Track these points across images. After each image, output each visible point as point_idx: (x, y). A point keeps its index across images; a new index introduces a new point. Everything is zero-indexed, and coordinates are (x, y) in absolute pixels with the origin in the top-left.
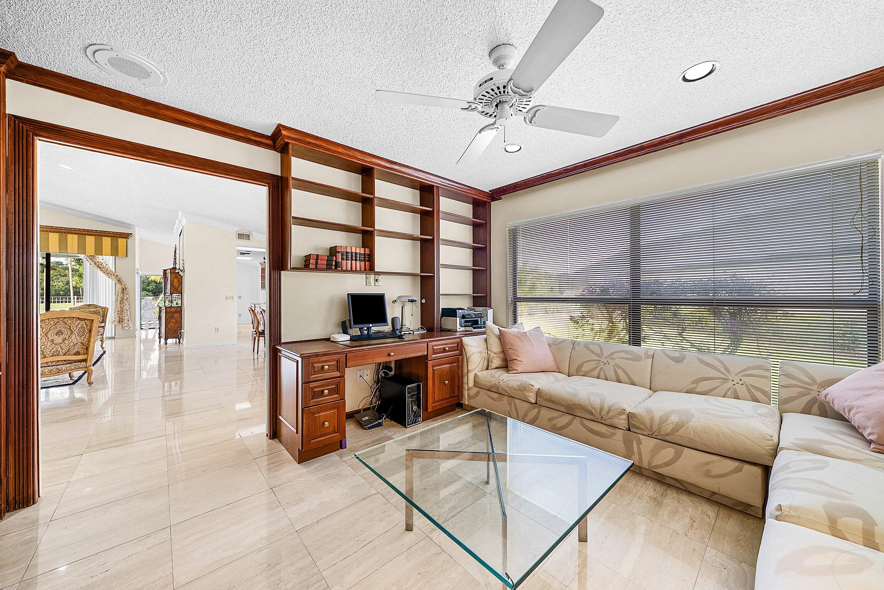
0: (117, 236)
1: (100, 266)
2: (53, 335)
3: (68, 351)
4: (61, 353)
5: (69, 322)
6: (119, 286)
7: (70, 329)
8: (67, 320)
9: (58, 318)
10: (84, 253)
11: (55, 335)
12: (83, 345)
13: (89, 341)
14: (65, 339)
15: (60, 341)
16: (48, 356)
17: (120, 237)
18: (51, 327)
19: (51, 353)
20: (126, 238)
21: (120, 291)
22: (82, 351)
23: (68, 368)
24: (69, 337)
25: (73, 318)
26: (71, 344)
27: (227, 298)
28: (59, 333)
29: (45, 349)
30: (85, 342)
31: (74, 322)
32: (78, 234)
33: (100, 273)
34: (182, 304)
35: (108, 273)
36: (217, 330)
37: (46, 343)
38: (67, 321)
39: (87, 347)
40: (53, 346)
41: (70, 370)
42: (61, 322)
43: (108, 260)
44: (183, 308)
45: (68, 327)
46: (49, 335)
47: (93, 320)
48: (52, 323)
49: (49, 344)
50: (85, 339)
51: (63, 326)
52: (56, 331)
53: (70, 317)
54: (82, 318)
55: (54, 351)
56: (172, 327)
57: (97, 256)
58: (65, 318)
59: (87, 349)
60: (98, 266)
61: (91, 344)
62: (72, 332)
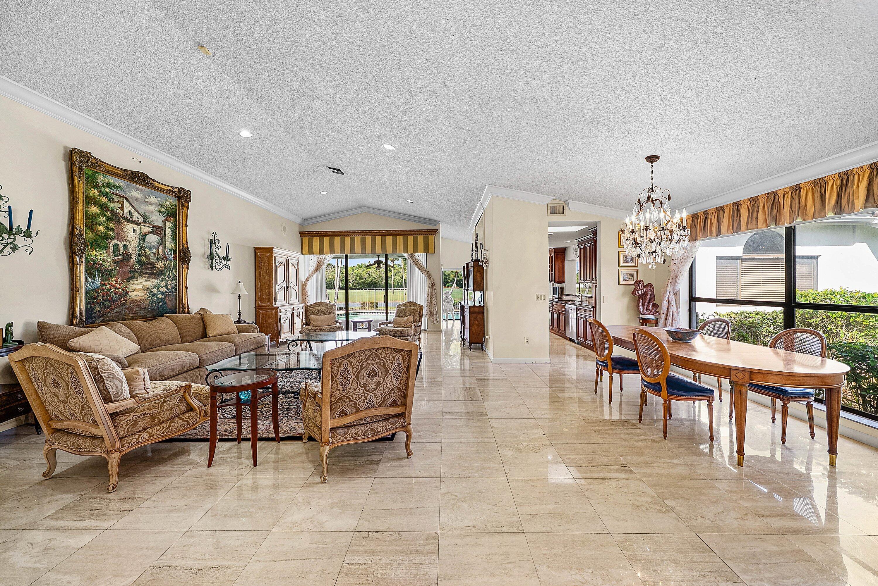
0: (427, 233)
1: (417, 263)
2: (365, 378)
3: (384, 400)
4: (375, 404)
5: (383, 355)
6: (429, 282)
7: (384, 367)
8: (380, 352)
9: (370, 349)
10: (407, 252)
11: (367, 377)
12: (401, 391)
13: (407, 385)
14: (379, 384)
15: (373, 387)
16: (362, 409)
17: (430, 235)
18: (362, 365)
19: (365, 405)
20: (433, 235)
21: (430, 286)
22: (399, 401)
23: (384, 429)
24: (384, 379)
25: (388, 348)
26: (387, 390)
27: (537, 297)
28: (372, 374)
29: (358, 399)
30: (402, 387)
31: (388, 355)
32: (403, 235)
33: (417, 270)
34: (484, 303)
35: (422, 269)
36: (526, 341)
37: (357, 391)
38: (381, 354)
39: (404, 394)
40: (366, 395)
41: (387, 431)
42: (373, 356)
43: (421, 257)
44: (485, 308)
45: (382, 364)
46: (361, 377)
47: (410, 351)
48: (363, 357)
49: (361, 391)
50: (402, 382)
51: (376, 362)
52: (369, 370)
53: (384, 348)
54: (397, 349)
55: (367, 401)
56: (475, 329)
57: (415, 254)
58: (378, 349)
59: (405, 397)
60: (416, 264)
61: (409, 391)
62: (387, 371)
